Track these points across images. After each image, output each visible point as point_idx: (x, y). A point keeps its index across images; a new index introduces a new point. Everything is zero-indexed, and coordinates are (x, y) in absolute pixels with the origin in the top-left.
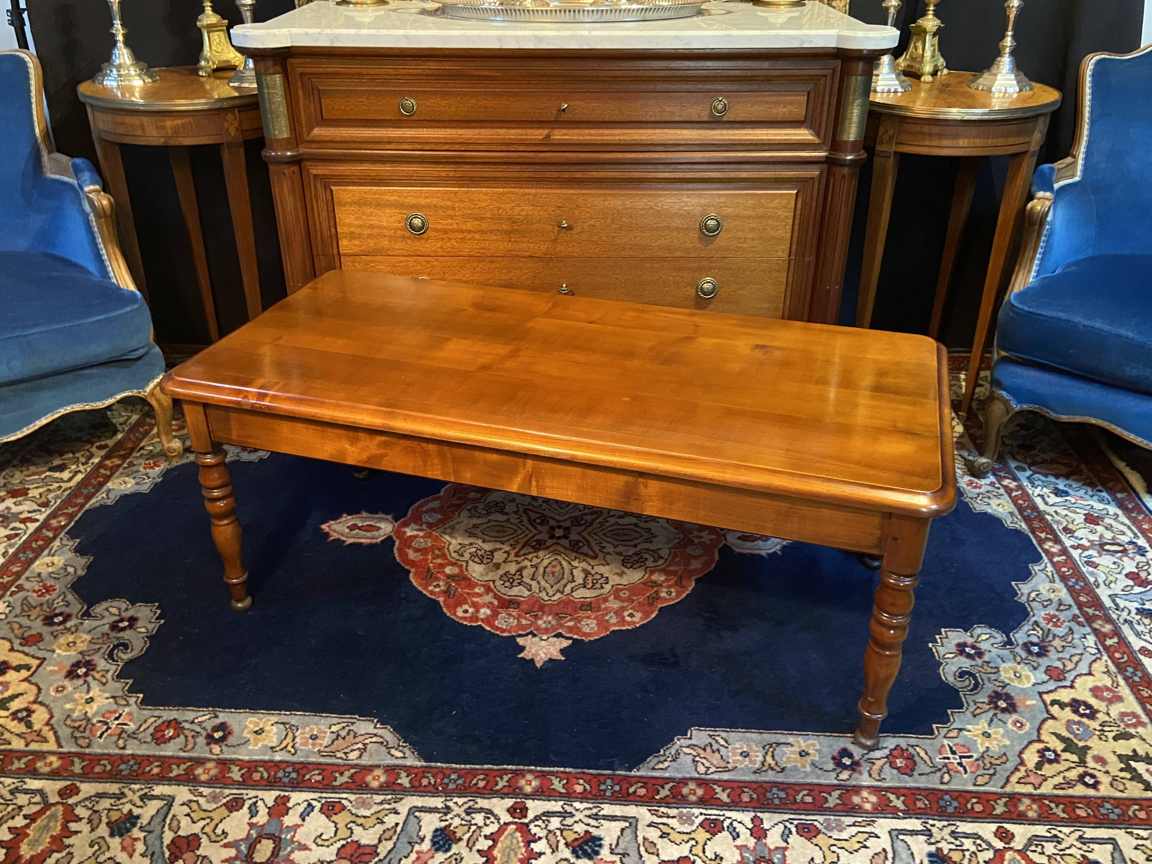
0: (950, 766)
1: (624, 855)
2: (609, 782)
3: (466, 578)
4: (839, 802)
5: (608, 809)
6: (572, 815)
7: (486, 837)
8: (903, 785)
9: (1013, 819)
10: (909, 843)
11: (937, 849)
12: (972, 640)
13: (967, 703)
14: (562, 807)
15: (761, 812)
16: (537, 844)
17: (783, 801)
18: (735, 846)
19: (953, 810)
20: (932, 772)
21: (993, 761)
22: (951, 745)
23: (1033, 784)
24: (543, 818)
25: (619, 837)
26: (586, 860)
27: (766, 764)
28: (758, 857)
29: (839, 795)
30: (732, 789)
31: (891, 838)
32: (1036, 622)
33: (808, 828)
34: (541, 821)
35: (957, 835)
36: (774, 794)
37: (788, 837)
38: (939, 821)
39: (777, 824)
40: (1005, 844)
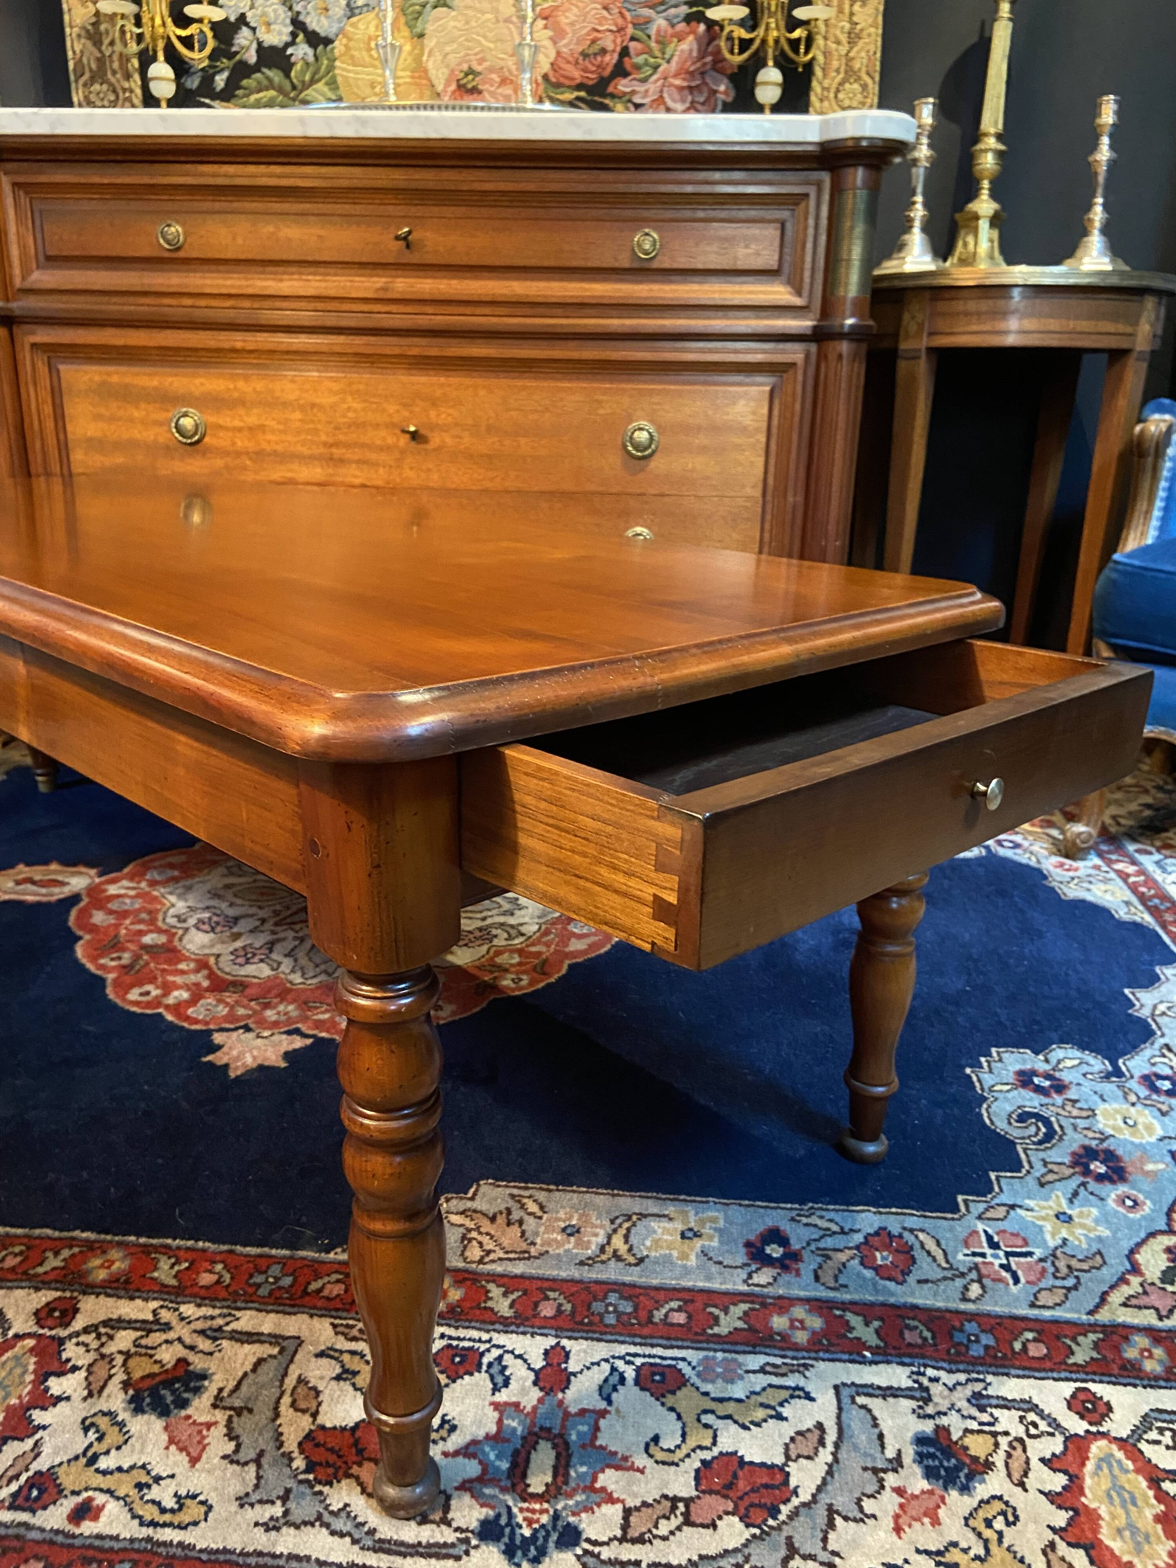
0: (984, 1271)
1: (239, 1412)
2: (275, 1269)
3: (174, 952)
4: (740, 1324)
5: (247, 1320)
6: (167, 1327)
8: (881, 1299)
9: (1110, 1375)
10: (876, 1413)
11: (938, 1428)
12: (1047, 1067)
13: (1029, 1162)
14: (154, 1312)
15: (570, 1338)
16: (63, 1379)
17: (625, 1318)
18: (492, 1404)
19: (982, 1352)
20: (945, 1278)
21: (1074, 1263)
22: (990, 1231)
23: (1157, 1310)
24: (102, 1330)
25: (245, 1374)
26: (153, 1418)
27: (609, 1250)
28: (536, 1429)
29: (745, 1313)
30: (525, 1293)
31: (839, 1401)
32: (1168, 1047)
33: (662, 1375)
34: (94, 1335)
35: (984, 1402)
36: (610, 1304)
37: (615, 1389)
38: (950, 1371)
39: (598, 1364)
40: (1091, 1424)
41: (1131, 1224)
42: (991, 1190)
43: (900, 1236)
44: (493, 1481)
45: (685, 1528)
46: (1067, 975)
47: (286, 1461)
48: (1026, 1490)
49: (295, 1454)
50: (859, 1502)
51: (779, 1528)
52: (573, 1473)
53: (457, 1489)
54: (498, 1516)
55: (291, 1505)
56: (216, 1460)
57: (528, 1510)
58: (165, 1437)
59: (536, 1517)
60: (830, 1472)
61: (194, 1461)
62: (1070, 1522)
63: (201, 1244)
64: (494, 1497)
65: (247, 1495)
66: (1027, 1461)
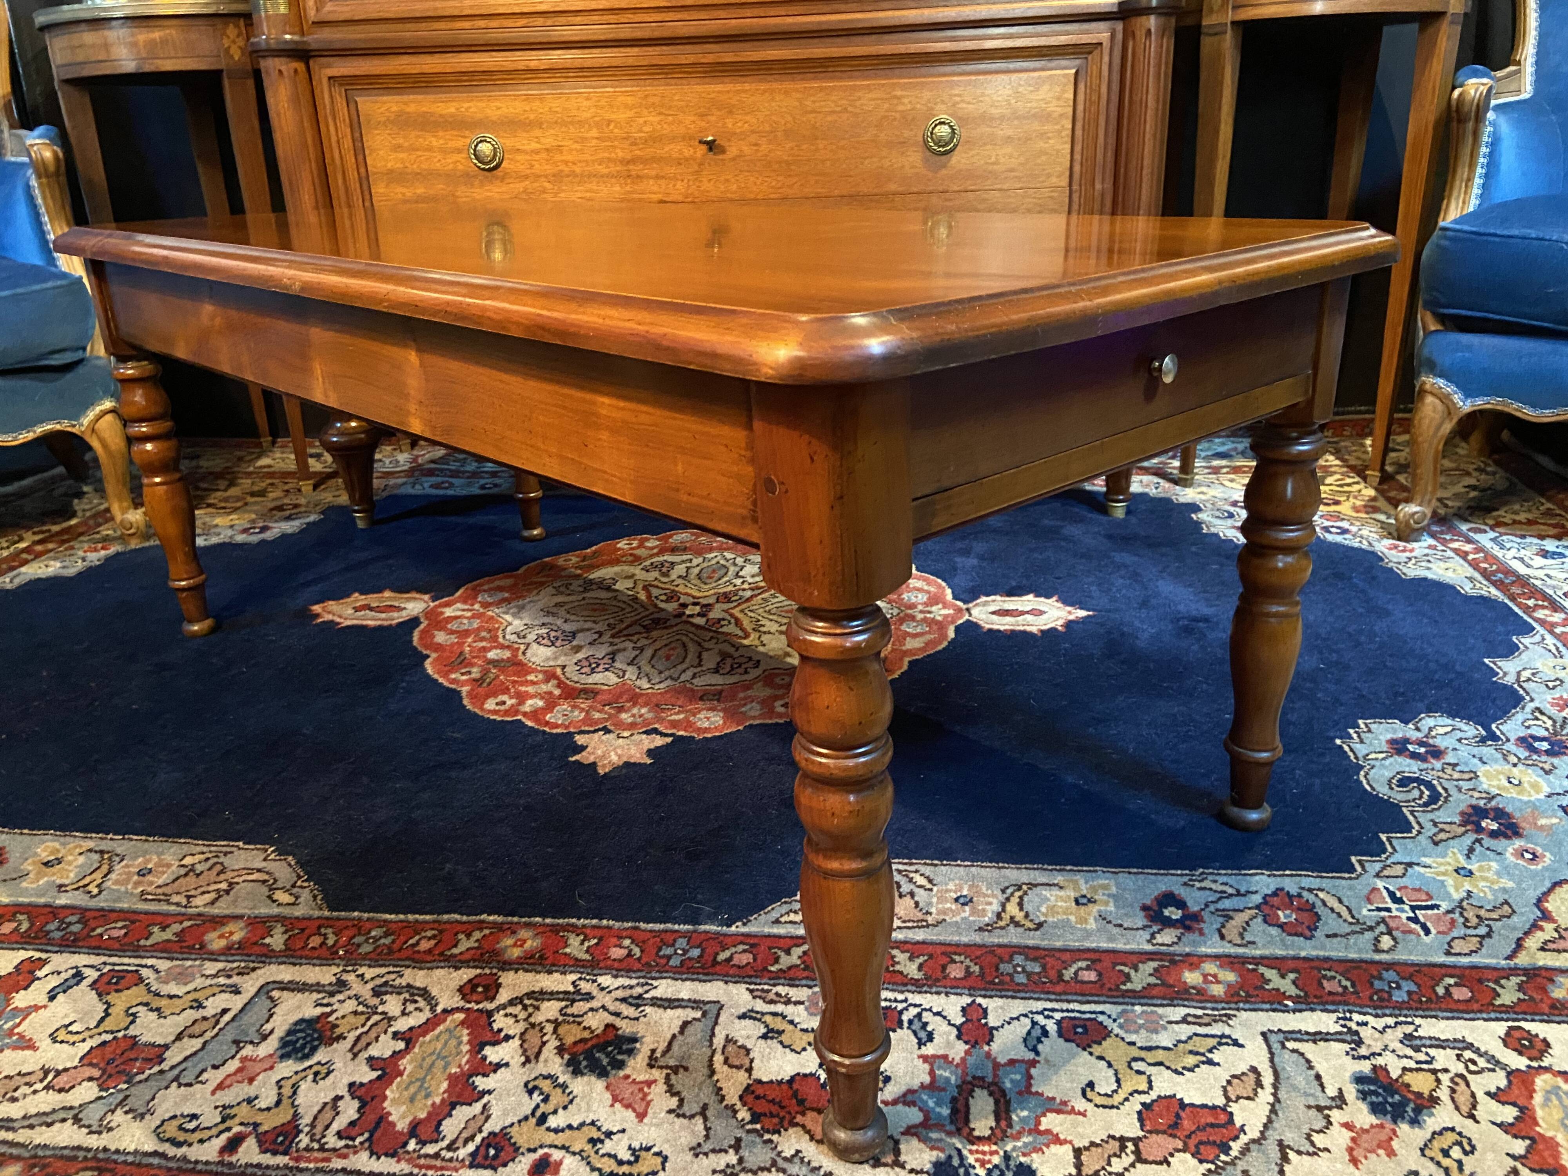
0: (1392, 924)
1: (675, 1070)
2: (682, 943)
3: (520, 664)
4: (1153, 980)
5: (665, 988)
6: (589, 997)
7: (396, 1035)
8: (1291, 953)
9: (1543, 1014)
10: (1309, 1056)
11: (1375, 1068)
12: (1419, 735)
13: (1418, 823)
14: (573, 983)
15: (985, 996)
16: (497, 1048)
17: (1035, 978)
18: (920, 1057)
19: (1406, 999)
20: (1354, 932)
21: (1482, 913)
22: (1391, 888)
24: (527, 1002)
25: (674, 1036)
26: (593, 1079)
27: (1006, 917)
28: (969, 1078)
29: (1155, 970)
30: (931, 956)
31: (1269, 1047)
32: (1537, 708)
33: (1084, 1027)
34: (520, 1007)
35: (1418, 1042)
36: (1016, 966)
37: (1039, 1041)
38: (1377, 1016)
39: (1018, 1018)
40: (1531, 1059)
41: (1534, 875)
42: (1384, 851)
43: (1299, 896)
44: (939, 1127)
45: (1138, 1165)
46: (1422, 649)
47: (729, 1112)
48: (1478, 1122)
49: (737, 1107)
50: (1308, 1137)
51: (1233, 1163)
52: (1014, 1117)
53: (903, 1134)
54: (950, 1157)
55: (745, 1153)
56: (663, 1114)
57: (977, 1152)
58: (608, 1096)
59: (987, 1158)
60: (1273, 1111)
61: (641, 1116)
62: (1529, 1150)
63: (605, 922)
64: (941, 1140)
65: (699, 1145)
66: (1473, 1095)
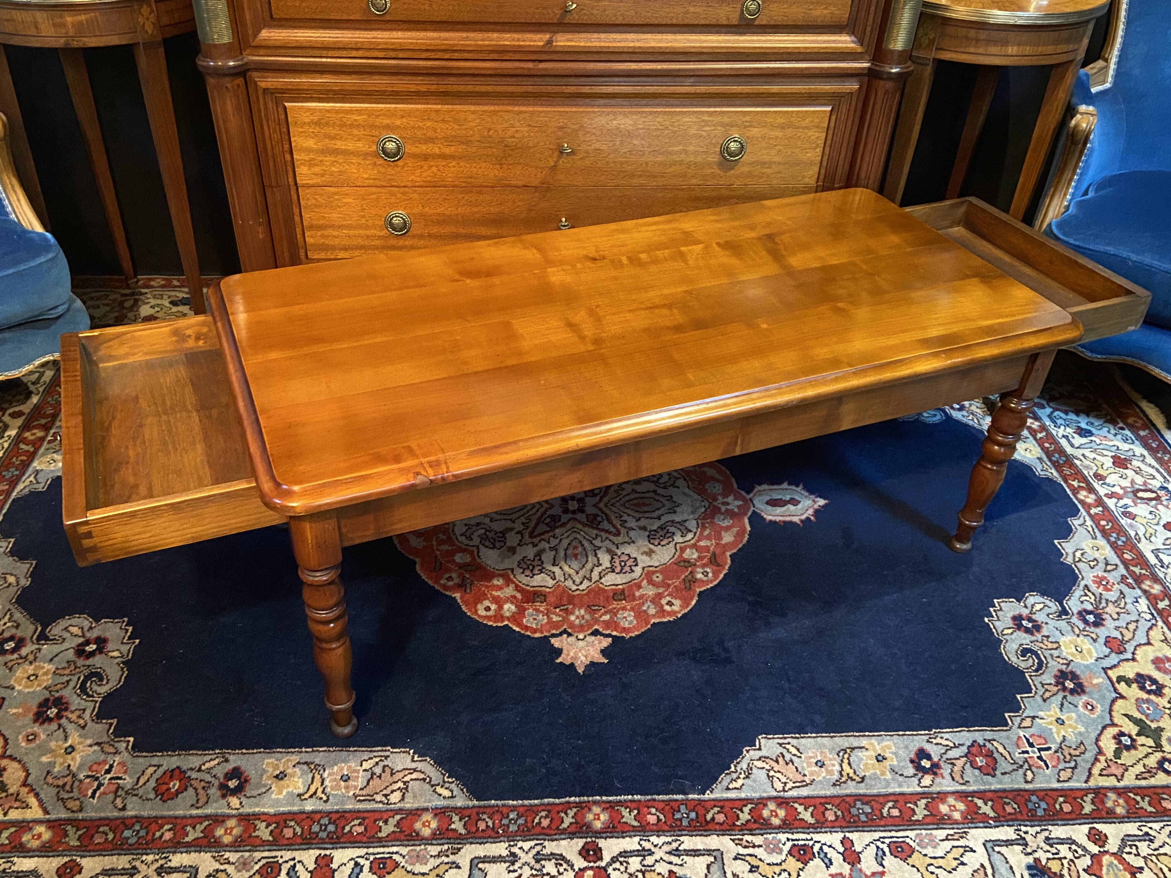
0: (1030, 762)
2: (683, 808)
3: (480, 567)
4: (926, 812)
5: (687, 842)
6: (651, 853)
8: (989, 788)
9: (1103, 818)
10: (1005, 855)
11: (1035, 859)
12: (1027, 612)
13: (1034, 685)
14: (639, 843)
15: (849, 832)
17: (870, 816)
19: (1043, 814)
20: (1014, 770)
21: (1073, 752)
22: (1027, 736)
23: (1116, 776)
25: (706, 874)
27: (845, 774)
29: (926, 805)
30: (815, 807)
31: (987, 851)
32: (1086, 586)
33: (901, 847)
35: (1051, 841)
36: (858, 809)
37: (883, 859)
38: (1032, 826)
39: (868, 845)
40: (1100, 847)
41: (1093, 721)
42: (1020, 708)
43: (985, 746)
63: (636, 797)
66: (1078, 872)
